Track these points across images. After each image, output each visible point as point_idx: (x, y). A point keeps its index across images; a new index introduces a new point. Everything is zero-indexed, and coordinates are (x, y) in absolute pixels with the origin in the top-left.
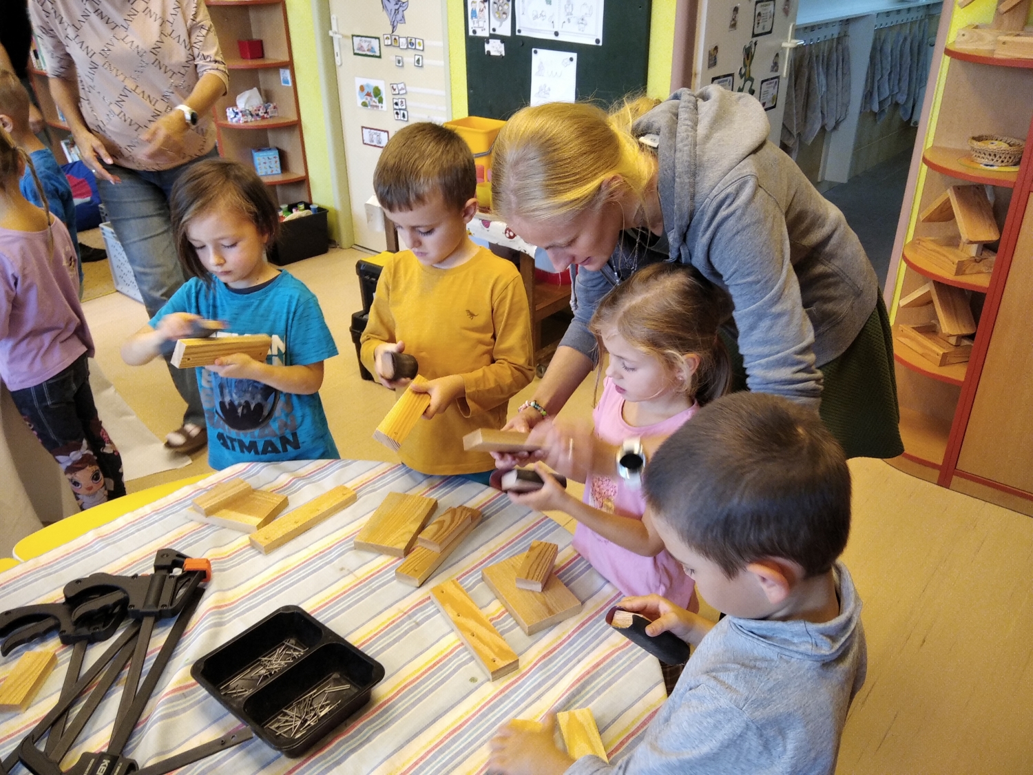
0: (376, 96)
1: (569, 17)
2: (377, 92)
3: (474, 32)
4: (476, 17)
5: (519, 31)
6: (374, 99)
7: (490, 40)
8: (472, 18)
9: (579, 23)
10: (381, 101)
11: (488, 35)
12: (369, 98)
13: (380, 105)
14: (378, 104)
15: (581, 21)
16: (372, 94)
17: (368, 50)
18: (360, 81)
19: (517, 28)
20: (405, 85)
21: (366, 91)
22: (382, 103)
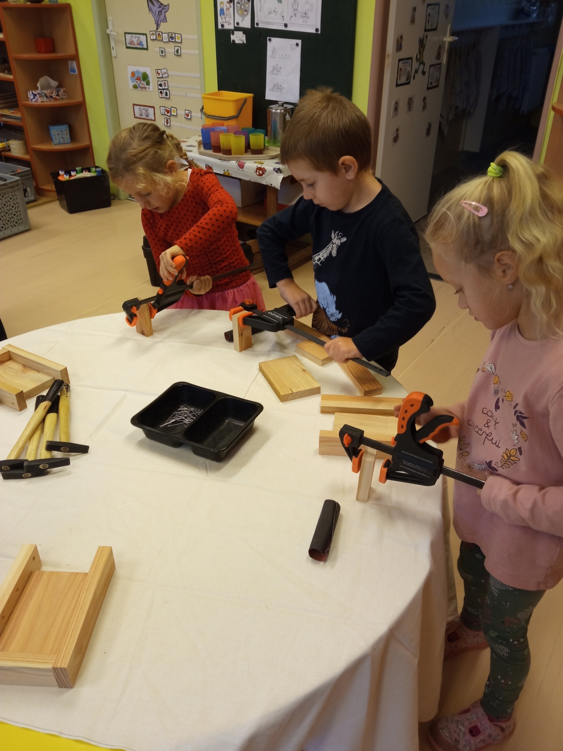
1: (296, 12)
2: (145, 77)
3: (222, 26)
4: (224, 14)
5: (257, 24)
6: (143, 82)
7: (235, 32)
8: (220, 15)
9: (303, 17)
10: (148, 84)
11: (233, 28)
12: (138, 82)
14: (146, 86)
15: (304, 15)
16: (141, 78)
17: (137, 44)
18: (131, 69)
19: (256, 22)
20: (167, 70)
21: (136, 76)
22: (149, 85)
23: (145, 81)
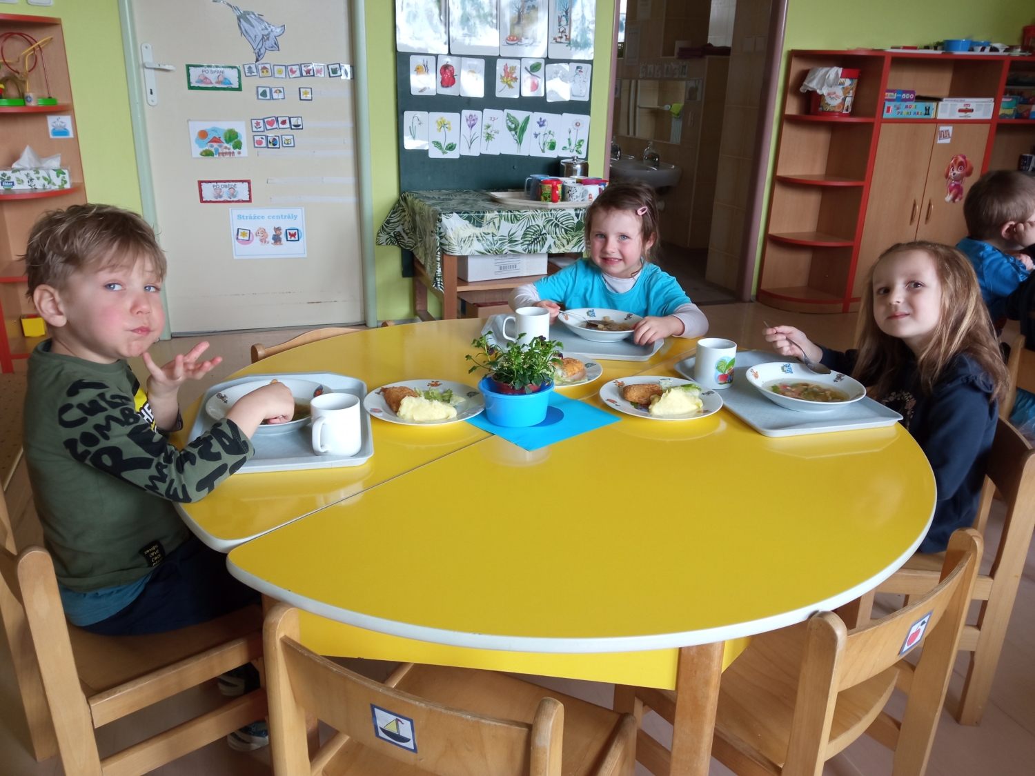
0: (227, 142)
2: (232, 137)
6: (225, 145)
10: (238, 146)
12: (215, 145)
13: (236, 151)
14: (232, 150)
16: (222, 139)
17: (217, 83)
18: (200, 125)
21: (210, 137)
22: (240, 148)
23: (232, 143)
